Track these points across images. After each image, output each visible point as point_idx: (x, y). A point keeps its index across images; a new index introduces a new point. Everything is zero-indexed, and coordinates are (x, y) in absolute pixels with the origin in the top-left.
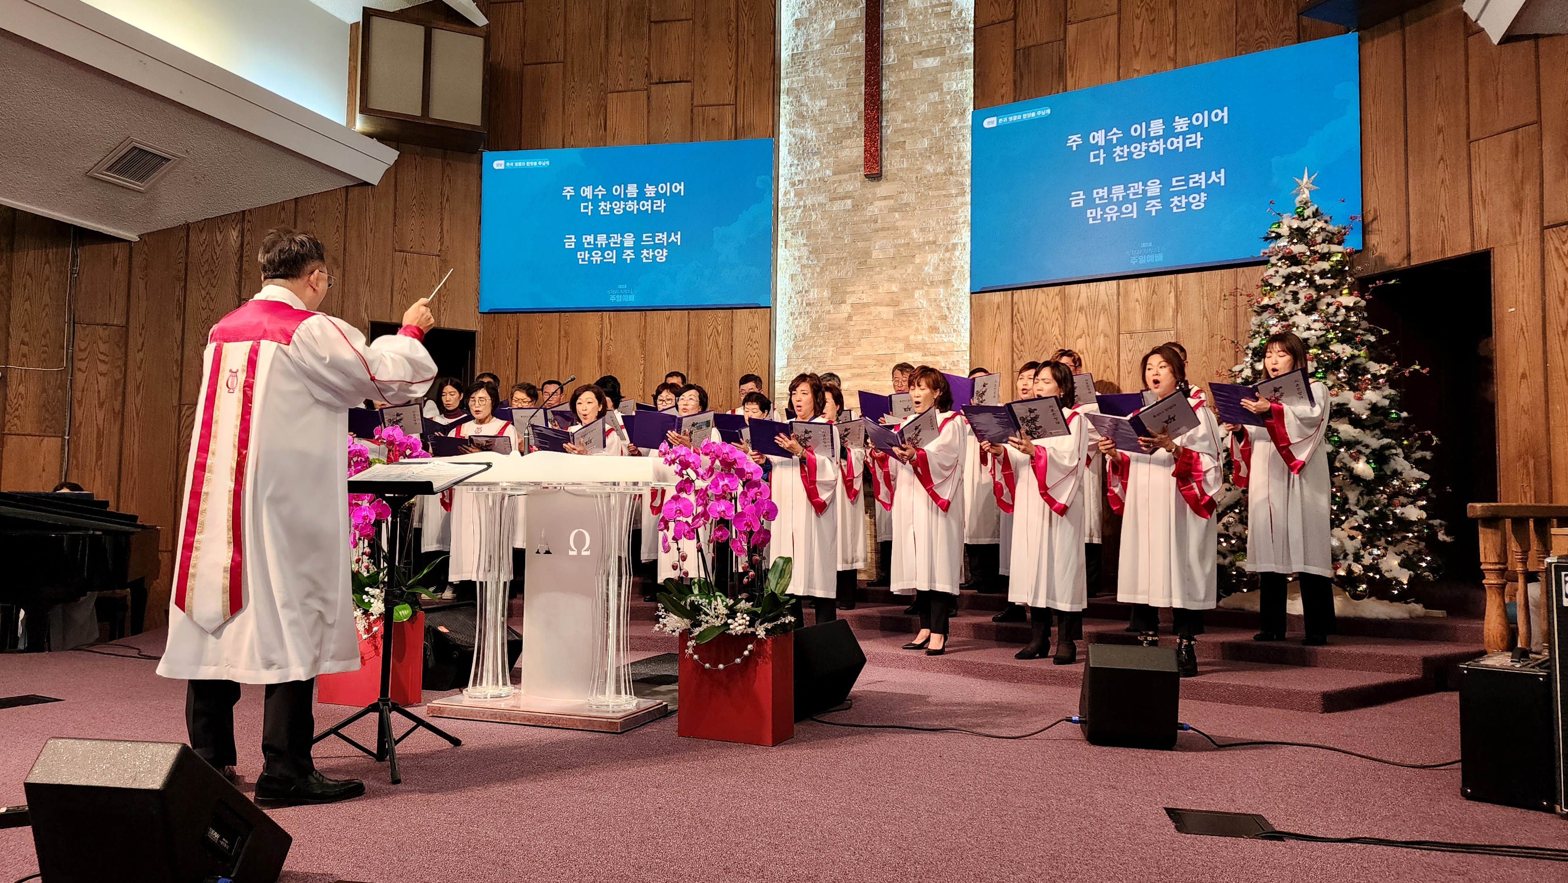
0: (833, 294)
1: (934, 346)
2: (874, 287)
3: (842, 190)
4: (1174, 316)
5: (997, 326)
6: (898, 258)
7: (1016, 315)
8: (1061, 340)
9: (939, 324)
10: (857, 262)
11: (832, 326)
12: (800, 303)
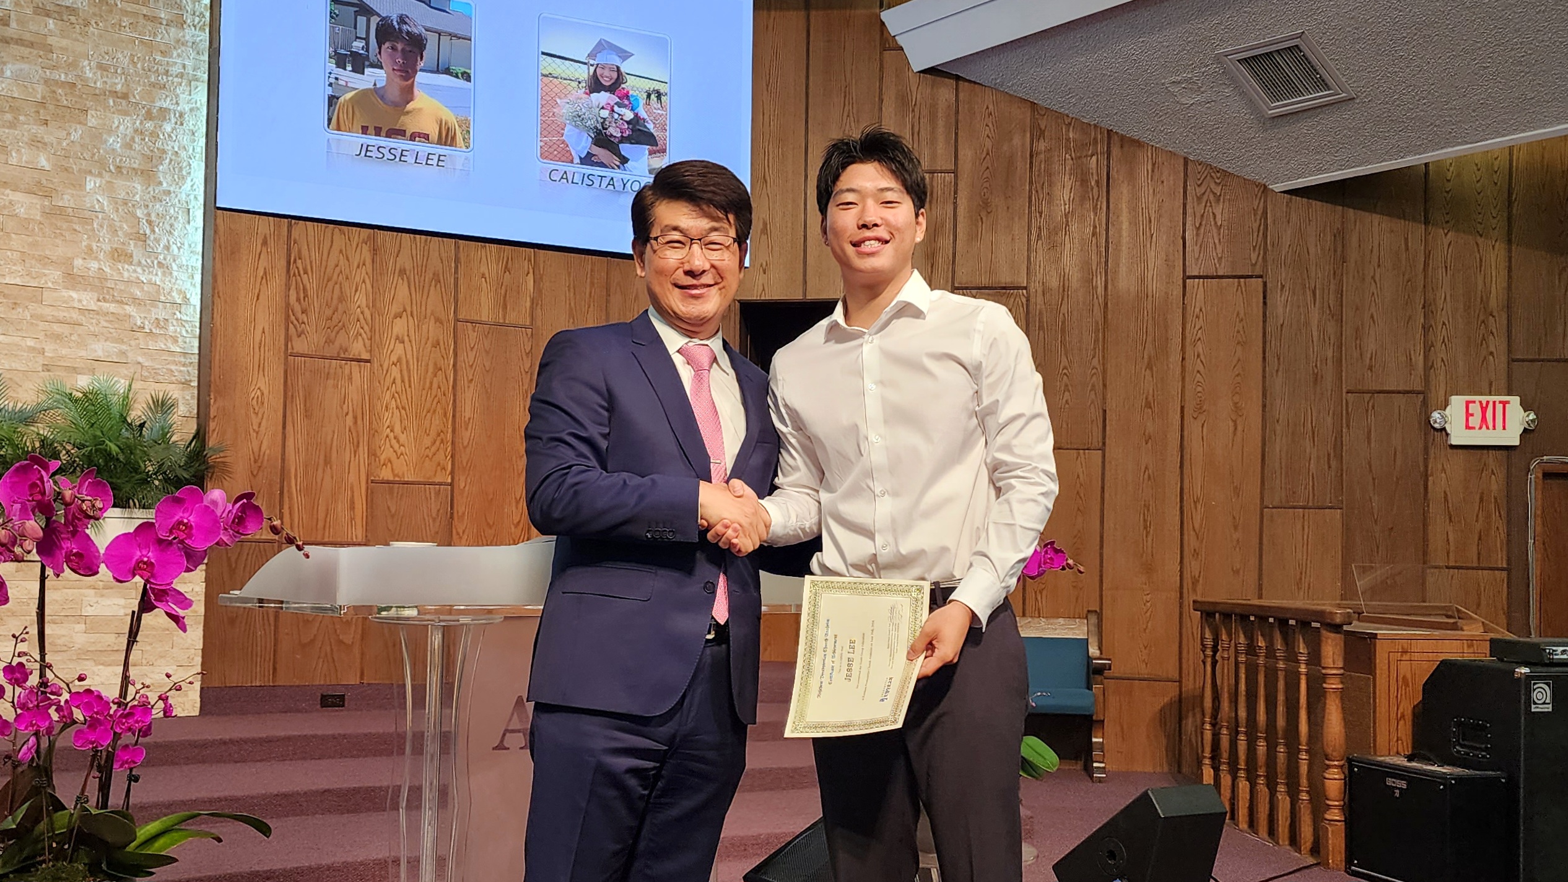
4: (532, 308)
5: (261, 273)
6: (51, 107)
7: (295, 261)
8: (369, 317)
9: (132, 247)
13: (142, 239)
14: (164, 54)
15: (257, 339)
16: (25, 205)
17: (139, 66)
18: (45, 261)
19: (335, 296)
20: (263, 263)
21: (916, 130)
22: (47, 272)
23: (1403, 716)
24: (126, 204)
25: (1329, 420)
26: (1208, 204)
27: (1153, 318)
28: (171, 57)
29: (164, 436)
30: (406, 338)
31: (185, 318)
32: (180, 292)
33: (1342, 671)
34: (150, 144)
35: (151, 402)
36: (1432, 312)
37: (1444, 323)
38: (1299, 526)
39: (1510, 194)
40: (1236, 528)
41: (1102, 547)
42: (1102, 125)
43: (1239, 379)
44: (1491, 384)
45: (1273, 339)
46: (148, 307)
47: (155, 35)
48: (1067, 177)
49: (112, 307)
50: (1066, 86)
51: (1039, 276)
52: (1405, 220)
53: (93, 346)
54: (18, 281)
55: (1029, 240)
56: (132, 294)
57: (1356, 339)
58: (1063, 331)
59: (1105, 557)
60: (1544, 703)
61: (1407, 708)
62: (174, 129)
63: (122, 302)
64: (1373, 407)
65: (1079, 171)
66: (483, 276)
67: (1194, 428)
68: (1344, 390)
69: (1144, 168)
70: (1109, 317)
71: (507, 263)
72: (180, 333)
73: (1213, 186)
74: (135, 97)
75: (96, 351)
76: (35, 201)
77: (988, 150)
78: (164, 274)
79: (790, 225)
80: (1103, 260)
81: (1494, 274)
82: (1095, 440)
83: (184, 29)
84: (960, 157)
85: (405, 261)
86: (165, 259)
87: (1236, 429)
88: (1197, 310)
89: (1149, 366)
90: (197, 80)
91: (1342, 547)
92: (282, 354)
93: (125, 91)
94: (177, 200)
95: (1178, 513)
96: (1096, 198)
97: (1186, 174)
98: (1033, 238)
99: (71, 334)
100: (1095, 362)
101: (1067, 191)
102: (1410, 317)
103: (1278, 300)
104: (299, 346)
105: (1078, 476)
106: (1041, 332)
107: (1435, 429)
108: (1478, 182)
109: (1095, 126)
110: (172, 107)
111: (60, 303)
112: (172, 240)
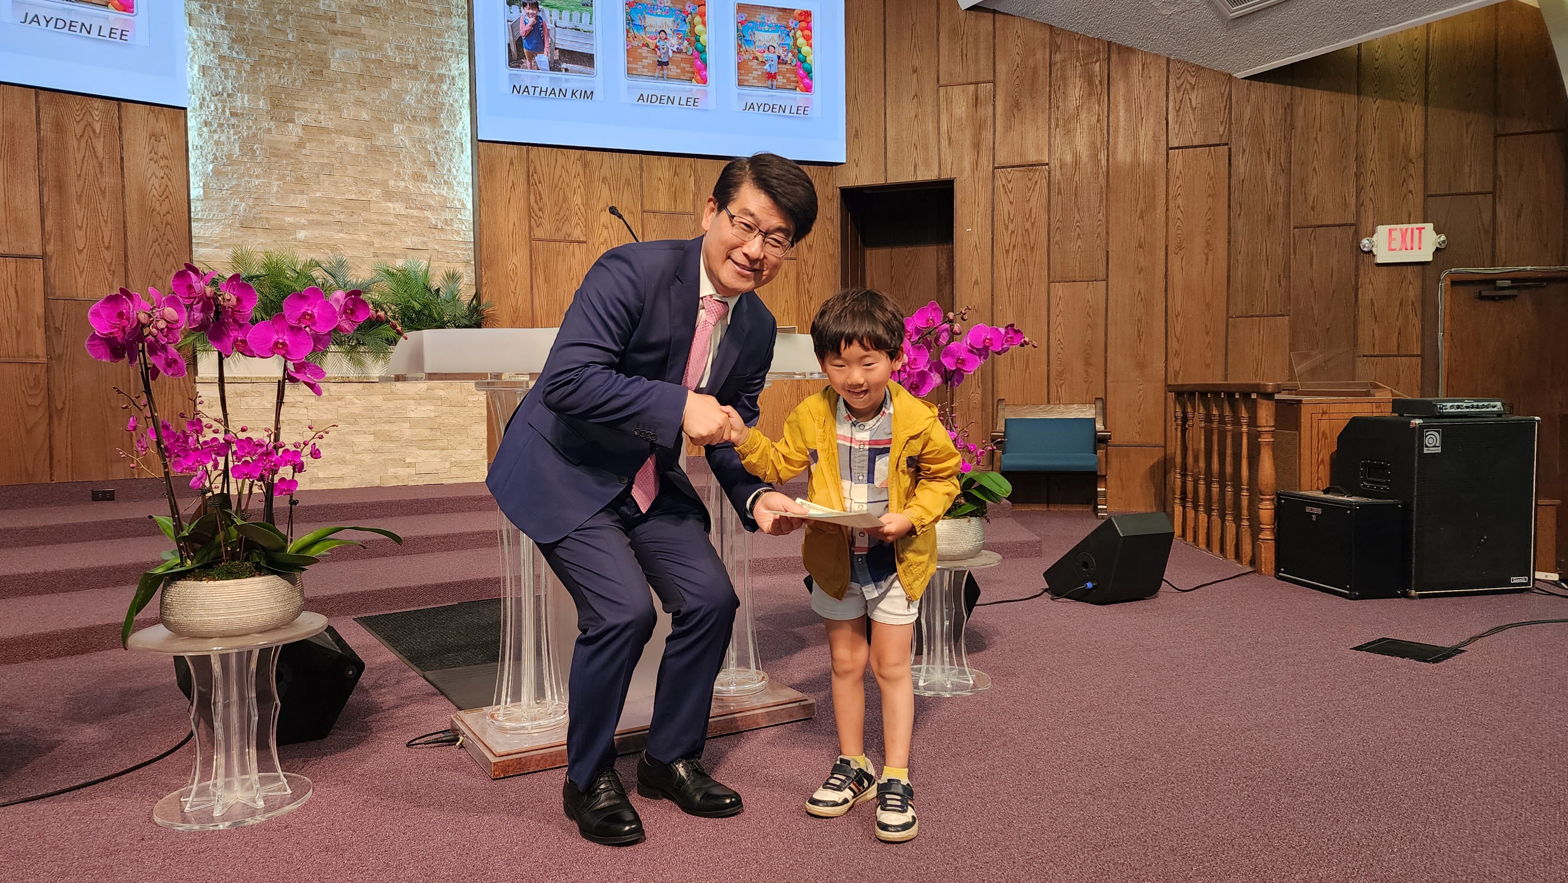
0: (274, 106)
1: (420, 198)
2: (336, 108)
4: (694, 200)
5: (510, 184)
6: (367, 77)
7: (532, 175)
8: (584, 211)
9: (426, 171)
10: (308, 70)
11: (274, 151)
12: (220, 110)
13: (432, 165)
14: (439, 36)
15: (510, 231)
16: (354, 144)
17: (423, 45)
18: (371, 183)
19: (561, 198)
20: (511, 178)
21: (964, 52)
22: (371, 190)
23: (1322, 461)
24: (421, 141)
25: (1280, 251)
26: (1186, 92)
27: (1144, 181)
28: (444, 38)
29: (454, 298)
30: (609, 226)
31: (464, 218)
32: (459, 200)
33: (1273, 429)
34: (434, 99)
35: (445, 276)
36: (1363, 162)
37: (1372, 171)
38: (1256, 330)
39: (1427, 66)
40: (1208, 333)
41: (1106, 352)
42: (1104, 38)
43: (1209, 223)
44: (1410, 215)
45: (1236, 191)
46: (440, 211)
47: (433, 23)
48: (1078, 79)
50: (1075, 10)
51: (1058, 155)
52: (1341, 92)
53: (404, 239)
54: (353, 197)
55: (1050, 128)
56: (428, 203)
57: (1302, 186)
58: (1076, 195)
59: (1109, 359)
60: (1434, 446)
61: (1326, 455)
62: (449, 88)
63: (422, 209)
64: (1315, 238)
65: (1087, 74)
66: (660, 179)
67: (1175, 262)
68: (1292, 227)
69: (1136, 68)
70: (1111, 182)
71: (676, 169)
72: (461, 228)
73: (1189, 78)
74: (421, 68)
75: (406, 243)
76: (361, 142)
77: (1018, 64)
78: (448, 188)
79: (874, 130)
80: (1106, 139)
81: (1413, 131)
82: (1100, 274)
83: (450, 18)
84: (997, 70)
85: (606, 171)
86: (448, 178)
87: (1207, 260)
88: (1178, 172)
89: (1141, 217)
90: (463, 53)
91: (1290, 343)
92: (527, 239)
93: (415, 64)
94: (453, 137)
95: (1164, 324)
96: (1099, 93)
97: (1168, 71)
98: (1053, 126)
99: (390, 232)
100: (1100, 216)
101: (1077, 89)
102: (1345, 167)
103: (1241, 164)
104: (539, 233)
105: (1088, 301)
106: (1060, 196)
107: (1364, 252)
108: (1401, 59)
109: (1098, 39)
110: (447, 73)
111: (381, 211)
112: (452, 166)
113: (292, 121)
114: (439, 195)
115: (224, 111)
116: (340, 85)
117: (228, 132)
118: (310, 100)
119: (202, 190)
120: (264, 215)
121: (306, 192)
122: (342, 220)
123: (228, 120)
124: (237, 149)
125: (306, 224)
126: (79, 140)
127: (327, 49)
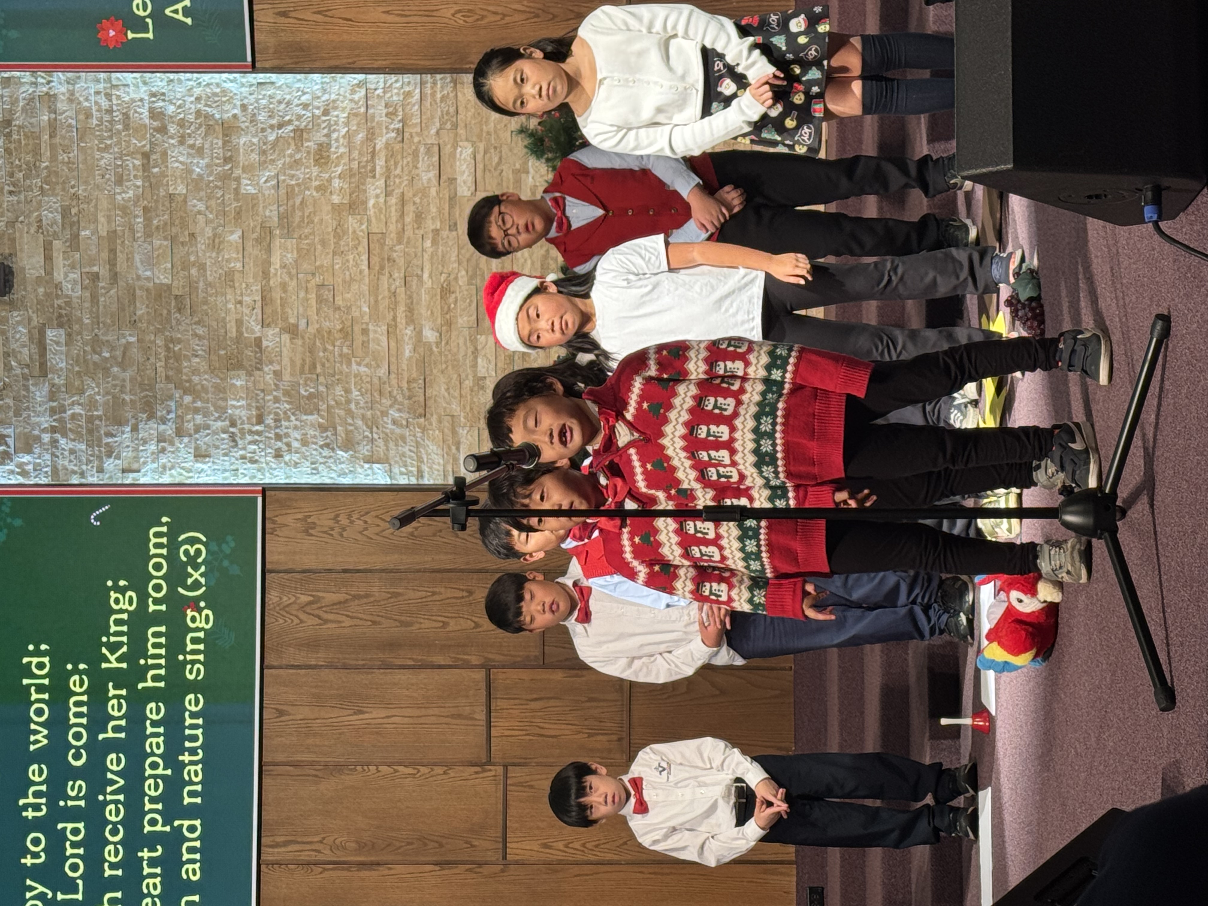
0: (239, 366)
1: (355, 154)
2: (229, 277)
3: (26, 351)
6: (174, 230)
9: (310, 144)
10: (178, 315)
11: (307, 368)
12: (256, 437)
13: (300, 134)
14: (89, 115)
16: (283, 254)
17: (109, 142)
18: (339, 232)
22: (351, 230)
24: (265, 151)
28: (90, 108)
31: (381, 87)
32: (353, 92)
34: (192, 128)
46: (374, 124)
47: (70, 126)
49: (380, 163)
53: (425, 182)
54: (365, 257)
56: (362, 142)
62: (171, 103)
63: (373, 153)
74: (144, 146)
75: (430, 179)
76: (278, 244)
78: (335, 108)
83: (55, 95)
86: (318, 108)
90: (110, 79)
93: (139, 156)
94: (251, 97)
99: (414, 203)
110: (147, 106)
111: (382, 216)
112: (296, 101)
113: (258, 342)
114: (347, 124)
115: (258, 433)
116: (194, 271)
117: (287, 428)
118: (223, 315)
119: (375, 466)
120: (405, 385)
121: (364, 326)
122: (402, 275)
123: (267, 426)
124: (310, 417)
125: (412, 328)
126: (326, 621)
127: (141, 288)
